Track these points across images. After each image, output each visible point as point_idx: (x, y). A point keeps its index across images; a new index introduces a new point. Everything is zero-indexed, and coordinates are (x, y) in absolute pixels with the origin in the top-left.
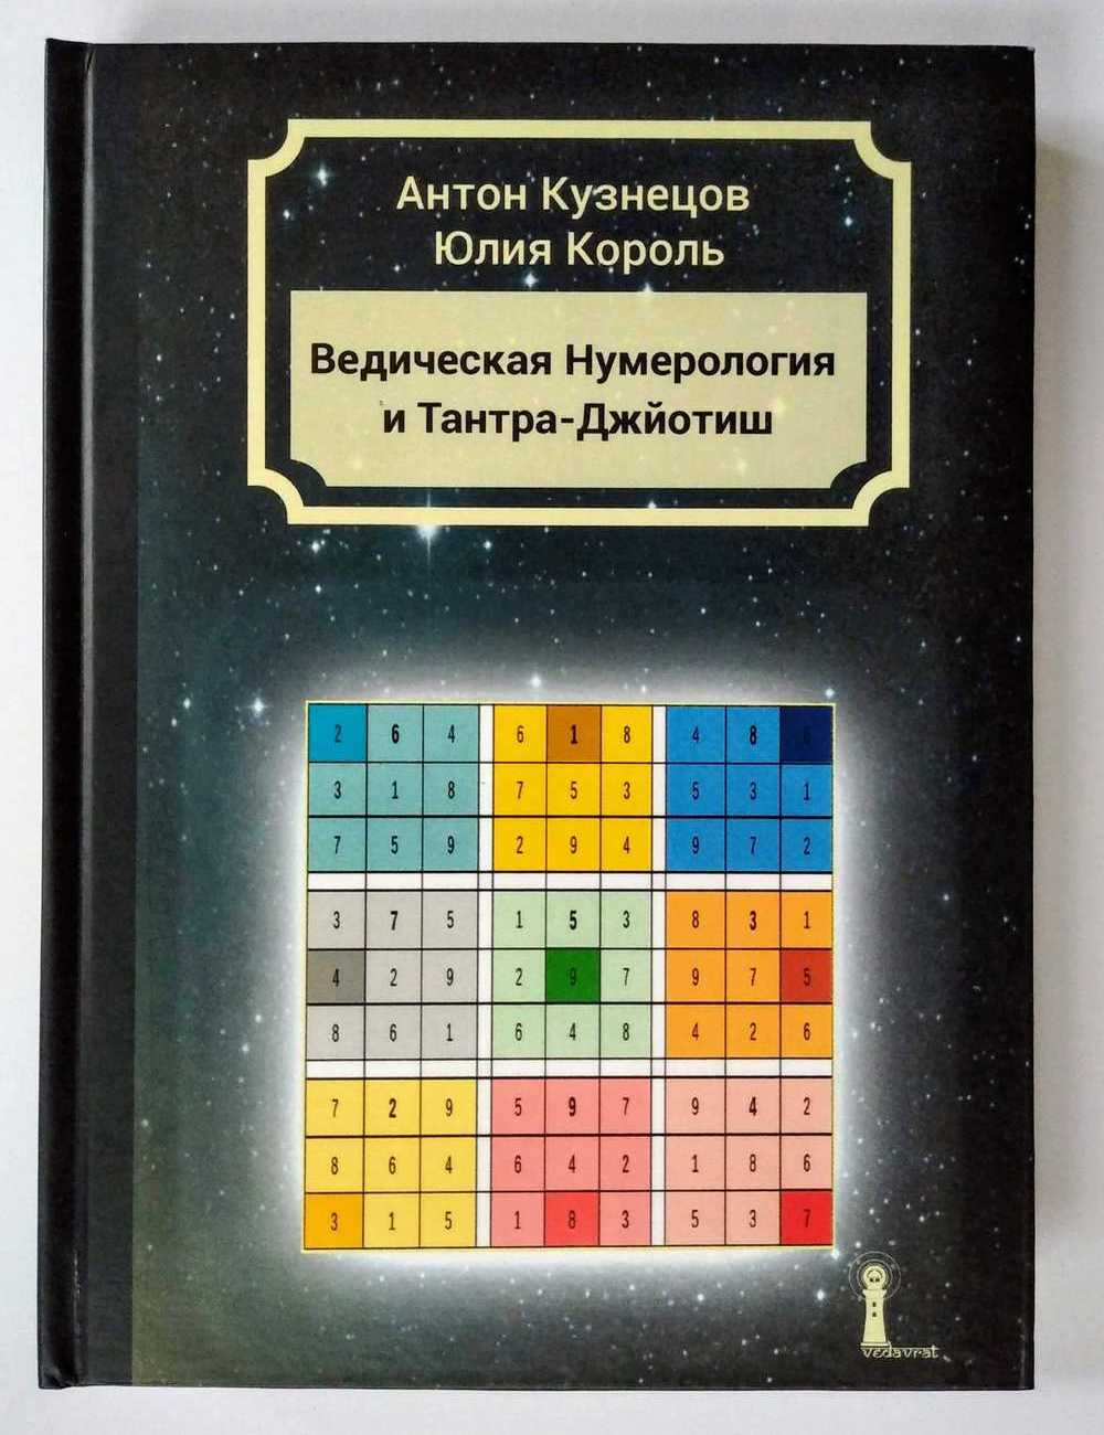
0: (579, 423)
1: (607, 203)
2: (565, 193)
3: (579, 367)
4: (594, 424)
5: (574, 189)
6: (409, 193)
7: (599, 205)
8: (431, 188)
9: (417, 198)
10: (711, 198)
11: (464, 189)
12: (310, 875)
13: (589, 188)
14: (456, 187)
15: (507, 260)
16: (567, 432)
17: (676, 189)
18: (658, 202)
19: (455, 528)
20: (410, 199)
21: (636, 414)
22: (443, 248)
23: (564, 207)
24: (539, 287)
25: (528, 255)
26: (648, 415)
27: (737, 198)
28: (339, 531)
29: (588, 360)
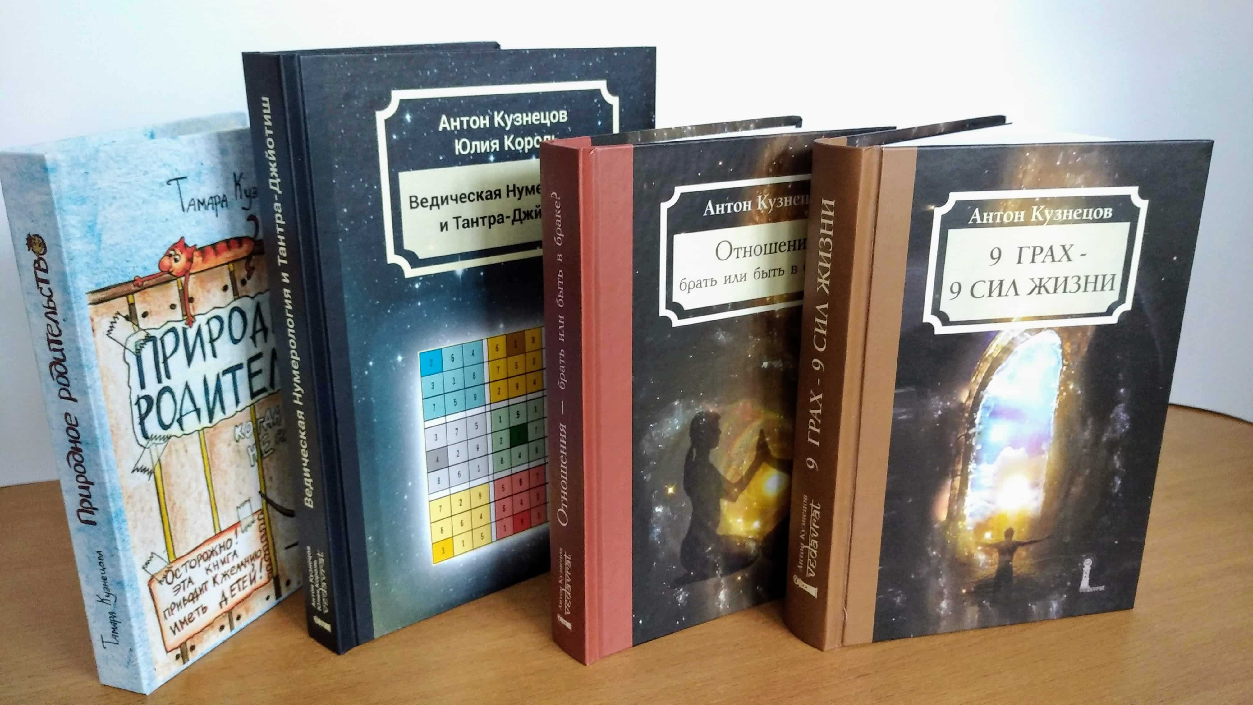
0: (512, 218)
1: (518, 122)
2: (503, 118)
3: (511, 194)
4: (517, 217)
5: (506, 116)
6: (444, 123)
7: (516, 123)
8: (452, 120)
9: (447, 125)
10: (554, 117)
11: (465, 119)
12: (426, 422)
13: (511, 116)
14: (462, 119)
15: (483, 151)
16: (508, 222)
17: (542, 114)
18: (536, 120)
19: (470, 269)
20: (444, 126)
21: (532, 211)
22: (458, 147)
23: (503, 124)
24: (496, 161)
25: (491, 147)
26: (536, 211)
27: (562, 116)
28: (426, 278)
29: (514, 191)
